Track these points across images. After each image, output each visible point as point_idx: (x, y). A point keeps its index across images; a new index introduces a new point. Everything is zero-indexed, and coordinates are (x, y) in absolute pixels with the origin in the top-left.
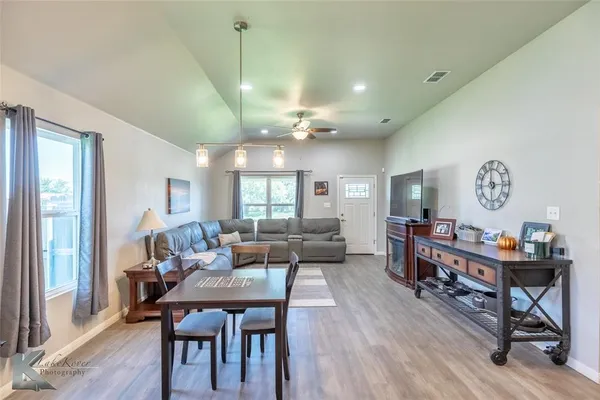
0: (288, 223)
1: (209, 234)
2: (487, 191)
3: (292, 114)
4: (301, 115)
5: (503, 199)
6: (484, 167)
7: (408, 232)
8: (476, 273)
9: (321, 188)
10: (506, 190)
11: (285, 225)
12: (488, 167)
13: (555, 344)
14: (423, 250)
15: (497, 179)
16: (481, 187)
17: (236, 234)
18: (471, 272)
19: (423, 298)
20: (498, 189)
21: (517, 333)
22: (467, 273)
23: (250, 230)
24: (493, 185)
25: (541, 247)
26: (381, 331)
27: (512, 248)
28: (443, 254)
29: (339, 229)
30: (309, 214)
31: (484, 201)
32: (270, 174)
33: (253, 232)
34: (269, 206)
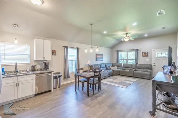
0: (132, 65)
1: (107, 66)
4: (127, 34)
9: (145, 54)
17: (116, 67)
29: (151, 68)
30: (141, 63)
33: (121, 67)
34: (127, 60)
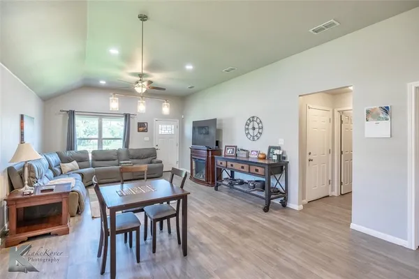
0: (118, 153)
1: (53, 164)
2: (251, 131)
3: (134, 74)
4: (141, 75)
5: (259, 135)
6: (249, 119)
7: (208, 154)
8: (254, 171)
9: (142, 127)
10: (260, 131)
11: (116, 154)
12: (252, 119)
13: (282, 198)
14: (221, 163)
15: (256, 126)
16: (248, 129)
17: (75, 162)
18: (251, 171)
19: (220, 191)
20: (257, 130)
21: (272, 196)
22: (249, 172)
23: (86, 159)
24: (254, 129)
25: (279, 156)
26: (210, 210)
27: (264, 158)
28: (234, 164)
29: (156, 155)
30: (134, 145)
31: (249, 136)
32: (100, 115)
33: (89, 160)
34: (100, 140)
